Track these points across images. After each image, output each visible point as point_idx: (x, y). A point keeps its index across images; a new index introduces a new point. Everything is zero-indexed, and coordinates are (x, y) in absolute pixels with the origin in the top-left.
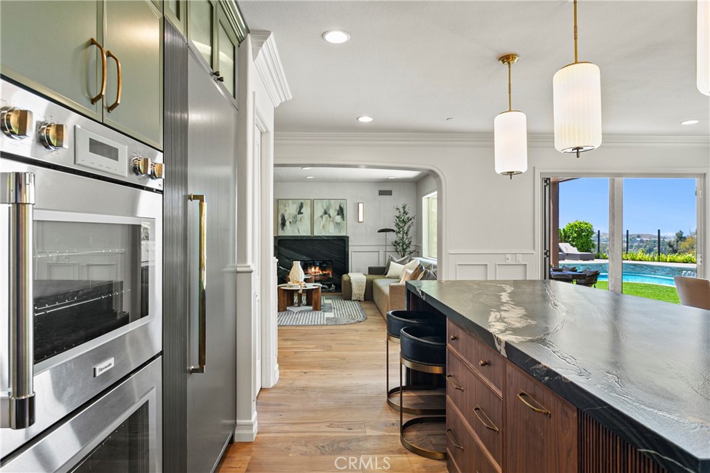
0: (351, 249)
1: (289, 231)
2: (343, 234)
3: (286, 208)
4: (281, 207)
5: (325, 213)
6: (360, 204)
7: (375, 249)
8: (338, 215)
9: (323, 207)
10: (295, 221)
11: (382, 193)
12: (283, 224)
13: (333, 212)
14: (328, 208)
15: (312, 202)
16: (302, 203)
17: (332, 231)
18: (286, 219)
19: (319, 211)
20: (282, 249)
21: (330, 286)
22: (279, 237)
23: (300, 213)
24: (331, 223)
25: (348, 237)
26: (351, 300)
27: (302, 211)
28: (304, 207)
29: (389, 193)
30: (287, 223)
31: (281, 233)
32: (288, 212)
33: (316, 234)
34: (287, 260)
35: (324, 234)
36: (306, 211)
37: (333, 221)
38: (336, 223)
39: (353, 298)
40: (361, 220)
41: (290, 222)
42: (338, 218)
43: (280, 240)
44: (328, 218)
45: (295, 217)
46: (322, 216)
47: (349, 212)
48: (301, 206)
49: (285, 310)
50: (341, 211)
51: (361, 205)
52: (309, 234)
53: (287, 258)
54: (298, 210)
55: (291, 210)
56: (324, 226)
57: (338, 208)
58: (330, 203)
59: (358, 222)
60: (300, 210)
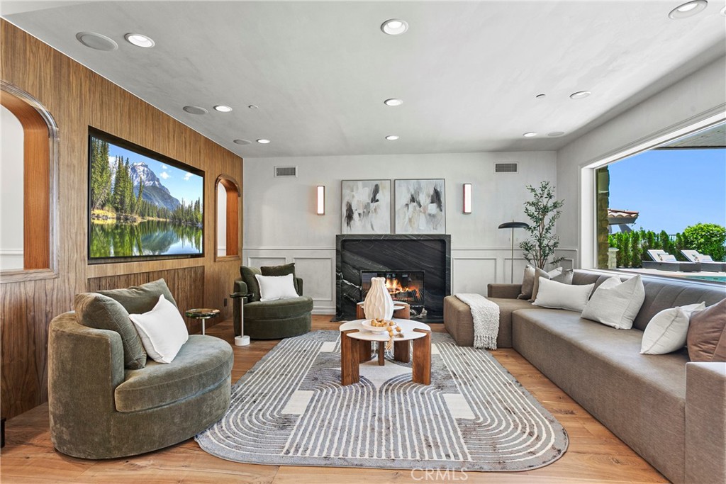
0: (454, 255)
1: (359, 228)
2: (440, 231)
3: (354, 193)
4: (346, 192)
5: (413, 200)
6: (466, 186)
7: (489, 255)
8: (432, 203)
9: (408, 190)
10: (366, 212)
11: (500, 168)
12: (350, 217)
13: (424, 198)
14: (417, 192)
15: (393, 183)
16: (377, 186)
17: (422, 227)
18: (354, 208)
19: (403, 197)
20: (348, 254)
21: (419, 311)
22: (343, 236)
23: (374, 200)
24: (422, 215)
25: (449, 236)
26: (472, 345)
27: (377, 197)
28: (380, 192)
29: (512, 168)
30: (356, 216)
31: (346, 231)
32: (356, 198)
33: (399, 231)
34: (356, 271)
35: (410, 231)
36: (384, 196)
37: (425, 213)
38: (430, 215)
39: (477, 343)
40: (468, 209)
41: (359, 214)
42: (433, 208)
43: (344, 241)
44: (418, 208)
45: (367, 206)
46: (407, 205)
47: (449, 198)
48: (376, 191)
49: (356, 379)
50: (436, 198)
51: (468, 188)
52: (388, 233)
53: (354, 267)
54: (372, 196)
55: (360, 197)
56: (410, 220)
57: (432, 192)
58: (419, 185)
59: (464, 212)
60: (375, 196)
